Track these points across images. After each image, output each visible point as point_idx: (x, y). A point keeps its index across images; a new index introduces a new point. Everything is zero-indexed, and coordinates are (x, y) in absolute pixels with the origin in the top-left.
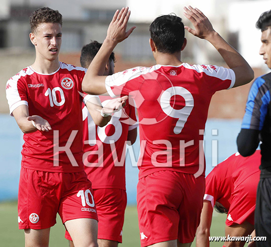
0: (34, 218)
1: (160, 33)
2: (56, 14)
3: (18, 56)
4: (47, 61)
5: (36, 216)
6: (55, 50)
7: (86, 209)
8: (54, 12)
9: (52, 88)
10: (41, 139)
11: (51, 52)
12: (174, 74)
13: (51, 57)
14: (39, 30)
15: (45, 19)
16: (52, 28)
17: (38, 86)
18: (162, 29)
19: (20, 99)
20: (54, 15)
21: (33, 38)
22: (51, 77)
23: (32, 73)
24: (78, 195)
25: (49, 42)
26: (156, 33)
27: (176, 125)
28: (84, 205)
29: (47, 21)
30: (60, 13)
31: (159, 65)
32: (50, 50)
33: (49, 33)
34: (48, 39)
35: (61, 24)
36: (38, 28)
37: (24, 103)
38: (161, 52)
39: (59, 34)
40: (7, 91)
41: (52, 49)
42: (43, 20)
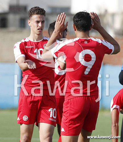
0: (25, 118)
1: (79, 21)
2: (42, 10)
3: (14, 32)
4: (36, 35)
5: (26, 117)
6: (41, 29)
7: (51, 119)
8: (41, 9)
9: (38, 49)
10: (31, 76)
11: (39, 31)
12: (86, 42)
13: (38, 33)
14: (33, 18)
15: (36, 13)
16: (40, 17)
17: (31, 47)
18: (79, 19)
19: (21, 54)
20: (41, 11)
21: (30, 22)
22: (38, 43)
23: (28, 41)
24: (49, 110)
25: (38, 25)
26: (76, 21)
27: (86, 70)
28: (51, 116)
29: (37, 14)
30: (44, 10)
31: (78, 38)
32: (38, 29)
33: (38, 20)
34: (37, 23)
35: (45, 16)
36: (32, 17)
37: (23, 55)
38: (79, 31)
39: (43, 21)
40: (14, 49)
41: (39, 29)
42: (35, 13)
